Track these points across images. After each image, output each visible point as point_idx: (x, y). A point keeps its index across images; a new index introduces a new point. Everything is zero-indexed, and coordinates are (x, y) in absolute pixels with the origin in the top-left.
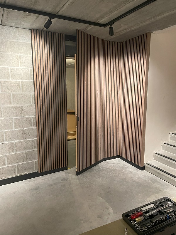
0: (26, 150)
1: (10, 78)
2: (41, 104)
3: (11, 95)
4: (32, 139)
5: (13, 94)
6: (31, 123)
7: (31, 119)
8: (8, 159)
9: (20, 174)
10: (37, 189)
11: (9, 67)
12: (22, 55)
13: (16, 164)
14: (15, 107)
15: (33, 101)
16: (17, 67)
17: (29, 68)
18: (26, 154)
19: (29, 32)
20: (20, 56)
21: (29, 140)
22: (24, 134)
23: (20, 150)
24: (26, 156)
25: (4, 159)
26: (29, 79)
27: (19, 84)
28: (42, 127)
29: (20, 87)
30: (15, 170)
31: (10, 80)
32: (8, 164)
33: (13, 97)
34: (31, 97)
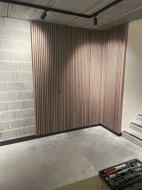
0: (26, 117)
1: (14, 60)
2: (38, 81)
3: (15, 73)
4: (31, 109)
5: (16, 73)
6: (30, 96)
7: (30, 93)
8: (12, 124)
9: (21, 136)
10: (33, 148)
11: (13, 51)
12: (24, 41)
13: (18, 129)
14: (17, 83)
15: (31, 78)
16: (19, 51)
17: (29, 52)
18: (26, 120)
19: (29, 23)
20: (22, 42)
21: (28, 109)
22: (24, 105)
23: (21, 117)
24: (26, 122)
25: (9, 124)
26: (29, 61)
27: (21, 64)
28: (39, 100)
29: (21, 67)
30: (17, 133)
32: (12, 128)
33: (16, 75)
34: (30, 75)
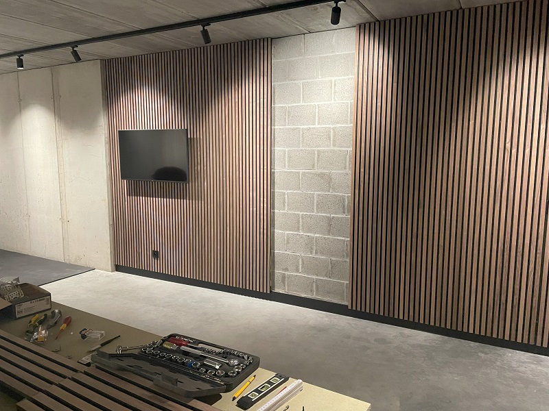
0: (332, 256)
1: (317, 123)
2: (362, 170)
3: (316, 152)
4: (344, 238)
5: (318, 151)
6: (344, 206)
7: (344, 199)
8: (303, 263)
9: (319, 298)
11: (316, 104)
12: (340, 78)
13: (314, 277)
14: (319, 174)
15: (350, 164)
16: (329, 103)
17: (349, 102)
18: (331, 263)
20: (335, 81)
21: (339, 238)
22: (330, 226)
23: (322, 254)
24: (332, 268)
25: (298, 262)
26: (347, 123)
27: (330, 132)
28: (361, 218)
29: (330, 138)
30: (312, 286)
31: (317, 126)
32: (302, 272)
33: (318, 156)
34: (348, 156)
